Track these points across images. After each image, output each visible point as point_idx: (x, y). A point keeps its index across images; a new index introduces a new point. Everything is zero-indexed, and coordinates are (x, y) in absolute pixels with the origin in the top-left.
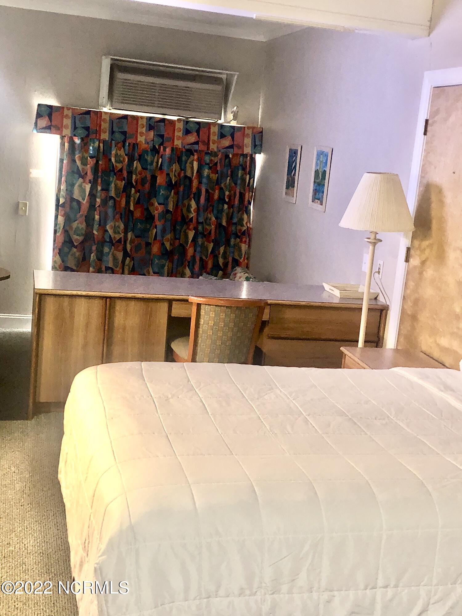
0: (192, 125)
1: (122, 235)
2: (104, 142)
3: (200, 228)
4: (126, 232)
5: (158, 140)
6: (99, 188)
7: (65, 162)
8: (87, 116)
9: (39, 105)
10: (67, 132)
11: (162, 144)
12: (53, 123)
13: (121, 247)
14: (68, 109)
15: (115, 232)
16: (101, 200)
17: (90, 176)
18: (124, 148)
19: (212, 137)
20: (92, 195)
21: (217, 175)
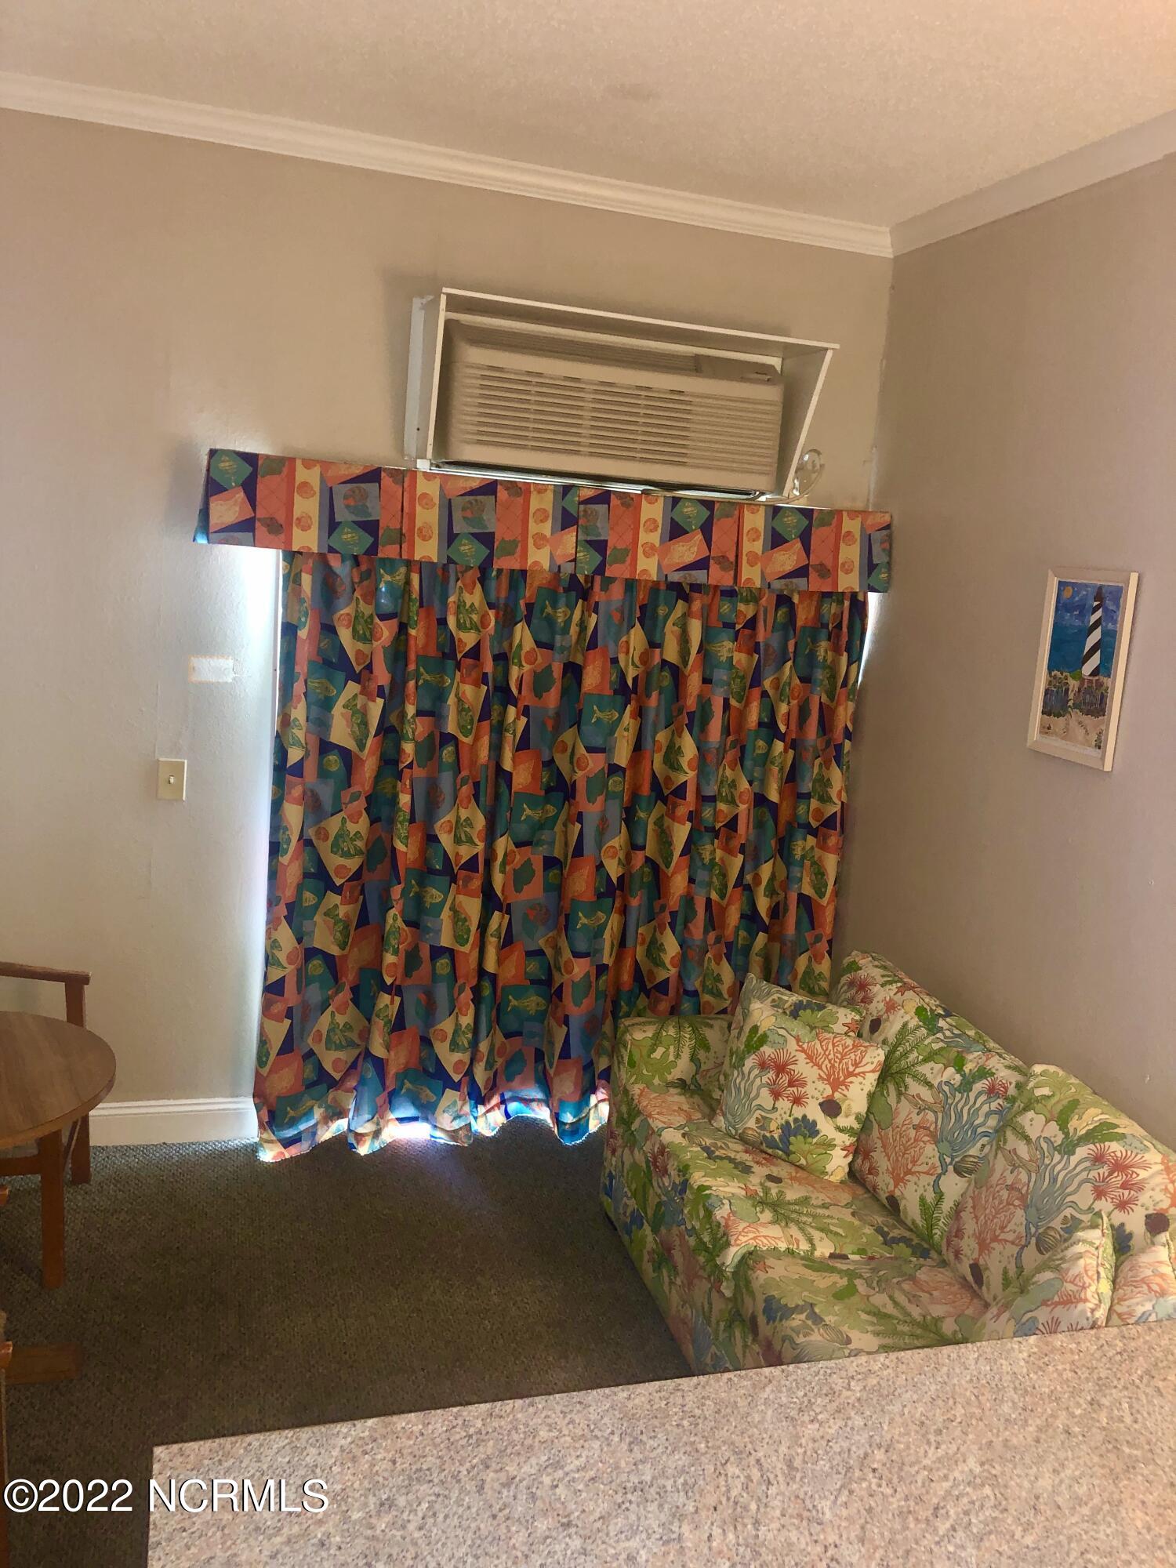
0: (688, 509)
1: (480, 847)
2: (422, 566)
3: (707, 813)
4: (490, 836)
5: (588, 560)
6: (411, 710)
7: (303, 633)
8: (371, 488)
9: (213, 453)
10: (308, 539)
11: (600, 569)
12: (261, 513)
13: (476, 883)
14: (309, 463)
15: (458, 841)
16: (417, 744)
17: (382, 676)
18: (482, 586)
19: (747, 546)
20: (389, 731)
21: (756, 656)
